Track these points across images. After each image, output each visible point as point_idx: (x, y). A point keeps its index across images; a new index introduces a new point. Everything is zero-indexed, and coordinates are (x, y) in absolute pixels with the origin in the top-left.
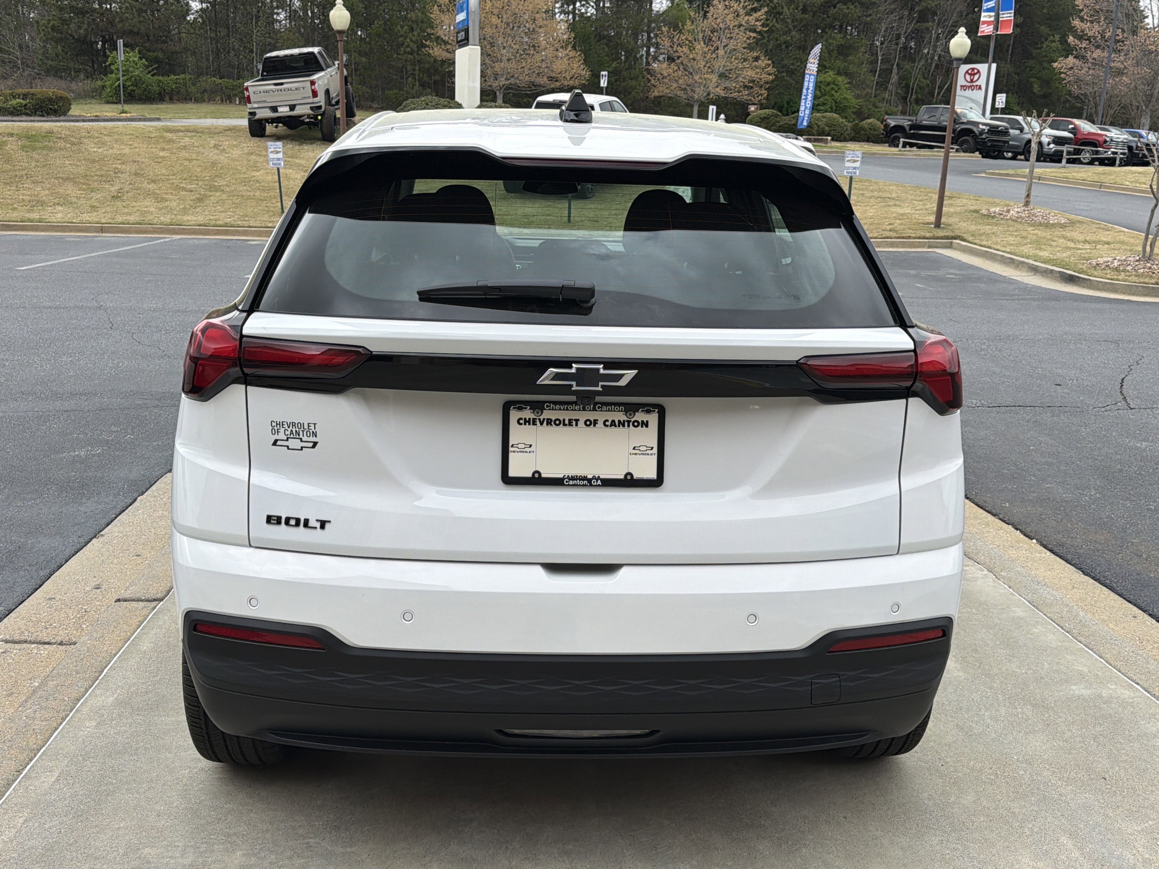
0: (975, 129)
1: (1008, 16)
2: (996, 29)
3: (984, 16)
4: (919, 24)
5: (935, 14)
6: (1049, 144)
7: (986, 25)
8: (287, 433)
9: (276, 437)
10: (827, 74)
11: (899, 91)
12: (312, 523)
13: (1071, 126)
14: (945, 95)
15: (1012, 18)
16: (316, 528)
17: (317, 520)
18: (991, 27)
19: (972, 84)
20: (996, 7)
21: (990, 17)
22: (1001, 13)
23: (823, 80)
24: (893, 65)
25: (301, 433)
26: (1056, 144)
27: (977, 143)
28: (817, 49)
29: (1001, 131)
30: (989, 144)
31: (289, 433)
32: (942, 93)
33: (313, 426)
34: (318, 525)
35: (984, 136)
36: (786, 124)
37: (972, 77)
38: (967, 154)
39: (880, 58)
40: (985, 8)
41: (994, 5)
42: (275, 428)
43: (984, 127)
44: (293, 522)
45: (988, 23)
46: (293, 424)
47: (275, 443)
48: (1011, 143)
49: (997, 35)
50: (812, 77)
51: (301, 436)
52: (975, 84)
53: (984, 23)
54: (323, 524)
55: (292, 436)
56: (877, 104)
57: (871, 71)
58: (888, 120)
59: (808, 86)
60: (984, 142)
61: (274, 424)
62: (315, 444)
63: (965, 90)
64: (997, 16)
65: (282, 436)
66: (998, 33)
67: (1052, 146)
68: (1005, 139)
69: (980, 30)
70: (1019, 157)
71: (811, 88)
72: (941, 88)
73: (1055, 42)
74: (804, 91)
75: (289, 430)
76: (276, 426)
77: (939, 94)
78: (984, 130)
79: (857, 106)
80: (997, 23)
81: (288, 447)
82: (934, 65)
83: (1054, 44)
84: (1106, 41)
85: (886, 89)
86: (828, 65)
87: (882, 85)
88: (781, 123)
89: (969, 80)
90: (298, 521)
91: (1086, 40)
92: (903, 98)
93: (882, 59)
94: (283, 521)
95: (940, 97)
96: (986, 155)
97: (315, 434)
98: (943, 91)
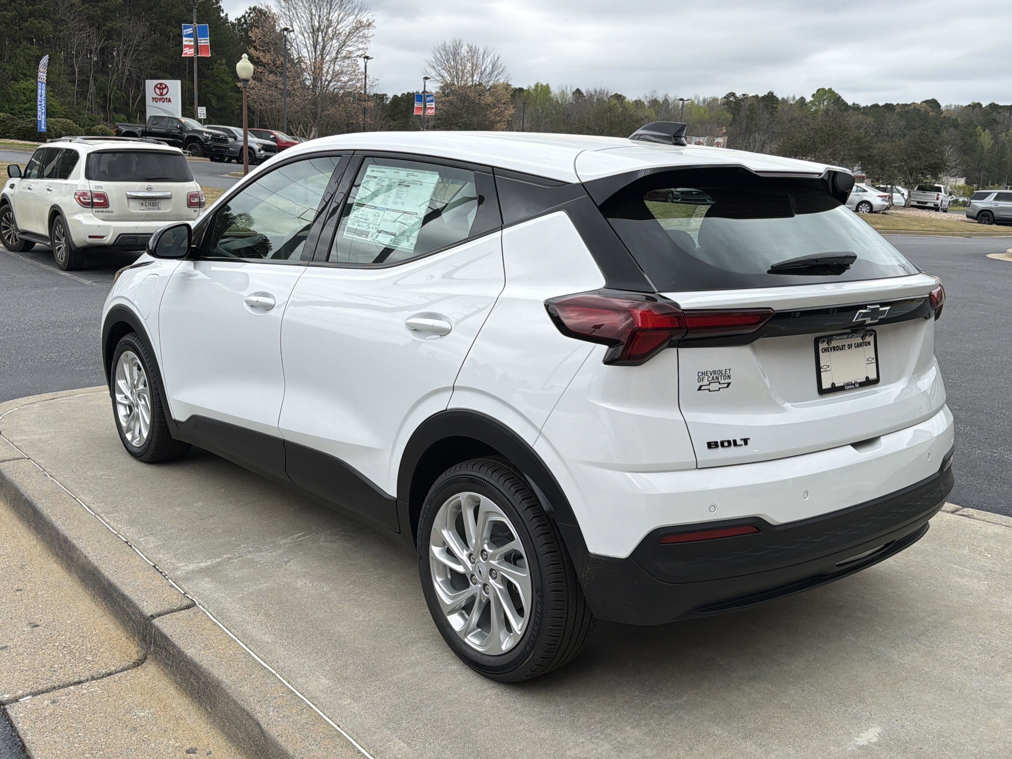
0: (200, 136)
1: (205, 41)
2: (197, 51)
3: (186, 41)
4: (107, 42)
5: (119, 34)
6: (260, 151)
7: (188, 48)
8: (709, 379)
9: (701, 383)
10: (30, 82)
11: (99, 101)
12: (739, 442)
13: (272, 136)
14: (139, 105)
15: (209, 44)
16: (741, 445)
17: (741, 440)
18: (192, 50)
19: (162, 97)
20: (194, 34)
21: (191, 41)
22: (199, 39)
23: (26, 87)
24: (88, 77)
25: (720, 377)
26: (265, 151)
27: (203, 148)
28: (45, 60)
29: (222, 139)
30: (214, 150)
31: (711, 379)
32: (136, 104)
33: (728, 371)
34: (742, 443)
35: (208, 143)
36: (24, 127)
37: (161, 91)
38: (195, 158)
39: (77, 70)
40: (185, 34)
41: (192, 32)
42: (701, 377)
43: (207, 135)
44: (726, 444)
45: (190, 47)
46: (715, 372)
47: (700, 389)
48: (230, 149)
49: (198, 57)
50: (43, 85)
51: (720, 380)
52: (165, 97)
53: (186, 46)
54: (746, 441)
55: (713, 381)
56: (81, 111)
57: (70, 82)
58: (119, 127)
59: (41, 93)
60: (209, 148)
61: (700, 374)
62: (729, 384)
63: (157, 102)
64: (196, 42)
65: (706, 382)
66: (199, 56)
67: (262, 152)
68: (224, 145)
69: (184, 52)
70: (233, 161)
71: (44, 95)
72: (134, 99)
73: (222, 65)
74: (39, 97)
75: (711, 377)
76: (701, 375)
77: (133, 104)
78: (208, 138)
79: (63, 112)
80: (197, 48)
81: (709, 390)
82: (125, 79)
83: (222, 66)
84: (277, 67)
85: (86, 98)
86: (28, 73)
87: (83, 94)
88: (19, 126)
89: (159, 93)
90: (729, 442)
91: (261, 66)
92: (102, 106)
93: (79, 71)
94: (719, 444)
95: (135, 107)
96: (213, 160)
97: (729, 377)
98: (137, 101)
